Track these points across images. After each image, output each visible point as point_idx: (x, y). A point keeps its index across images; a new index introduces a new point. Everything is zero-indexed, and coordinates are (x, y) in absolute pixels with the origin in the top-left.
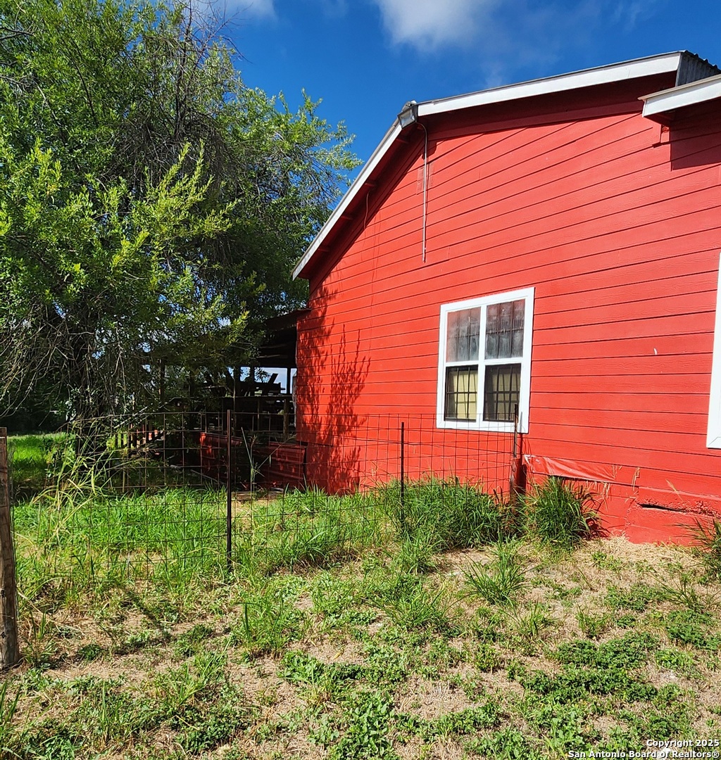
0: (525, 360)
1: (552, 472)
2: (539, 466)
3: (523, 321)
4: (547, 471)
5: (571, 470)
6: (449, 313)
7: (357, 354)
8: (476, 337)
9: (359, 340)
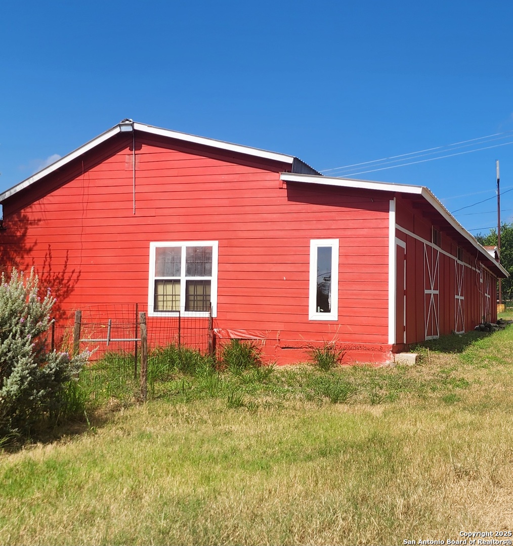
0: (214, 279)
1: (233, 336)
2: (224, 335)
3: (212, 258)
4: (229, 336)
5: (244, 335)
6: (156, 248)
7: (65, 267)
8: (179, 264)
9: (67, 257)
